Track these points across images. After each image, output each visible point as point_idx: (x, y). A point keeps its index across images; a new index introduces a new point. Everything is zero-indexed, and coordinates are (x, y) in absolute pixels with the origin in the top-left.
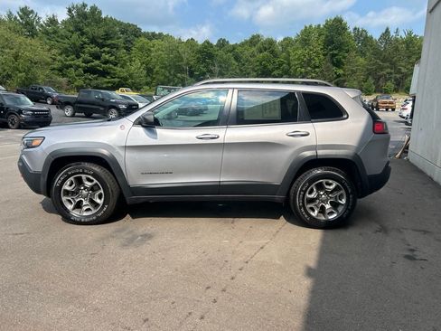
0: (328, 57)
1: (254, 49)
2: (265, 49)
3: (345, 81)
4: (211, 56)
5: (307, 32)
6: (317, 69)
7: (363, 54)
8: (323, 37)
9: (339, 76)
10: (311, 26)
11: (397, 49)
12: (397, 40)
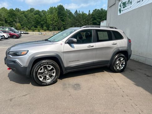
0: (60, 18)
1: (32, 13)
2: (37, 14)
3: (66, 26)
4: (15, 15)
5: (51, 9)
6: (56, 22)
7: (70, 18)
8: (57, 11)
9: (64, 25)
10: (53, 7)
11: (80, 17)
12: (79, 14)
